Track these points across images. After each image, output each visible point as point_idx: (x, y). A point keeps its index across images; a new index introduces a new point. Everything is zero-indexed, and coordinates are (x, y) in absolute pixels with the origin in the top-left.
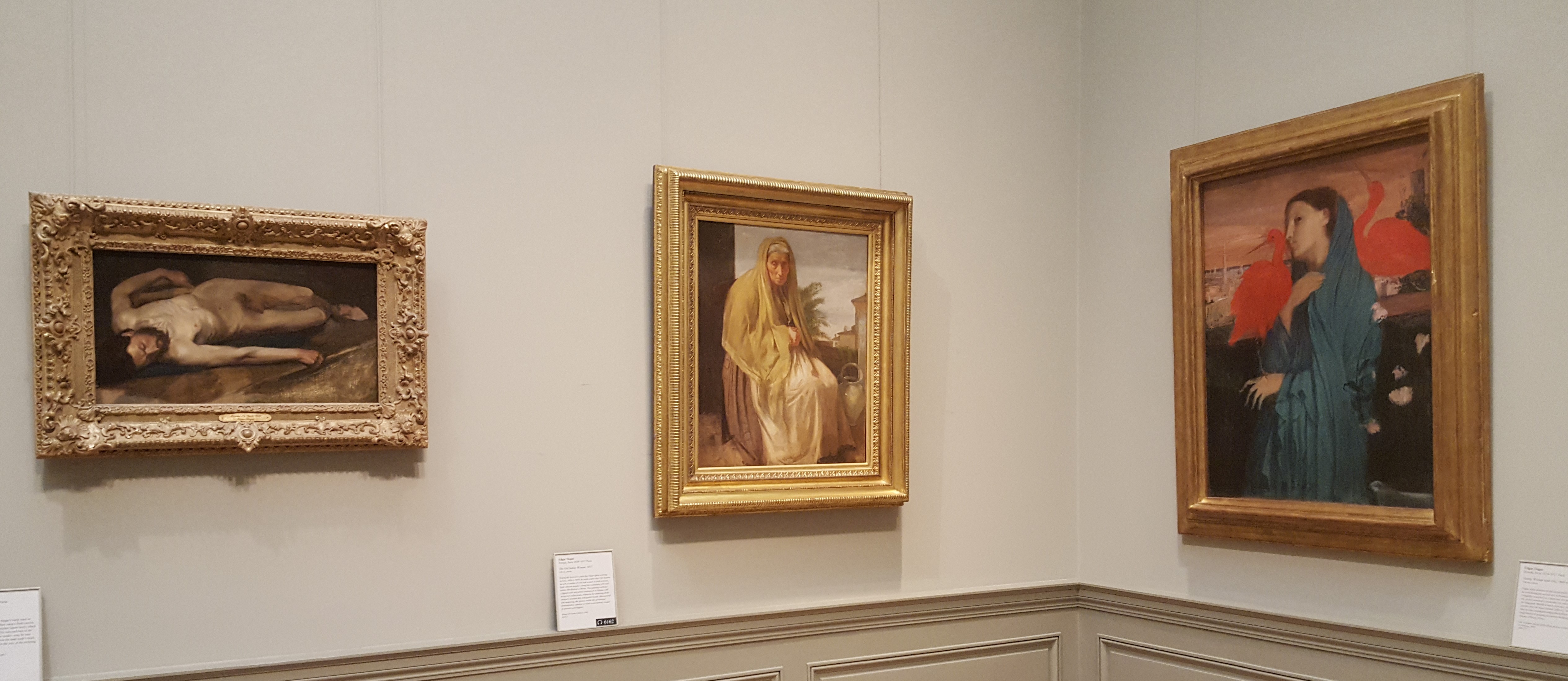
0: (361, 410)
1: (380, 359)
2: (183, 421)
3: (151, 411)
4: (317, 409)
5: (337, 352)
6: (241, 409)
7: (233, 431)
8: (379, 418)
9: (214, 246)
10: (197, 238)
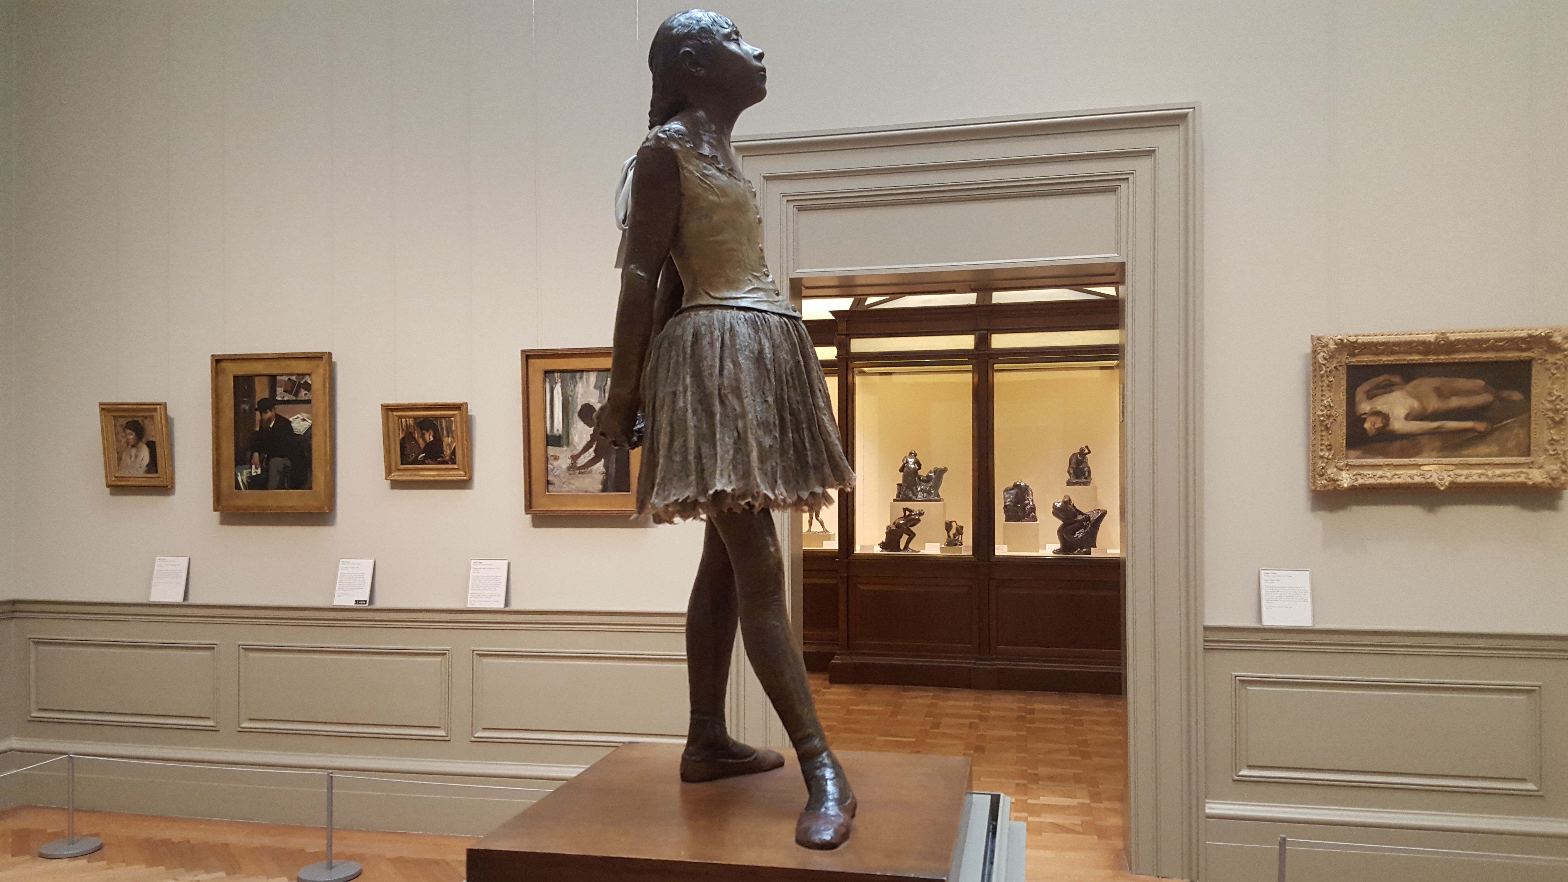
0: (1517, 462)
1: (1533, 426)
2: (1398, 470)
3: (1378, 464)
4: (1487, 462)
5: (1501, 421)
6: (1435, 462)
7: (1431, 476)
8: (1531, 468)
9: (1421, 357)
10: (1410, 353)
